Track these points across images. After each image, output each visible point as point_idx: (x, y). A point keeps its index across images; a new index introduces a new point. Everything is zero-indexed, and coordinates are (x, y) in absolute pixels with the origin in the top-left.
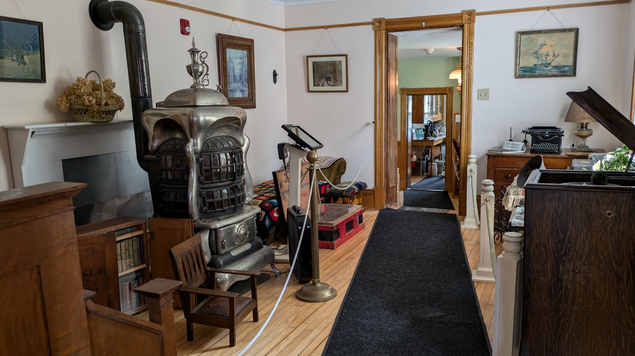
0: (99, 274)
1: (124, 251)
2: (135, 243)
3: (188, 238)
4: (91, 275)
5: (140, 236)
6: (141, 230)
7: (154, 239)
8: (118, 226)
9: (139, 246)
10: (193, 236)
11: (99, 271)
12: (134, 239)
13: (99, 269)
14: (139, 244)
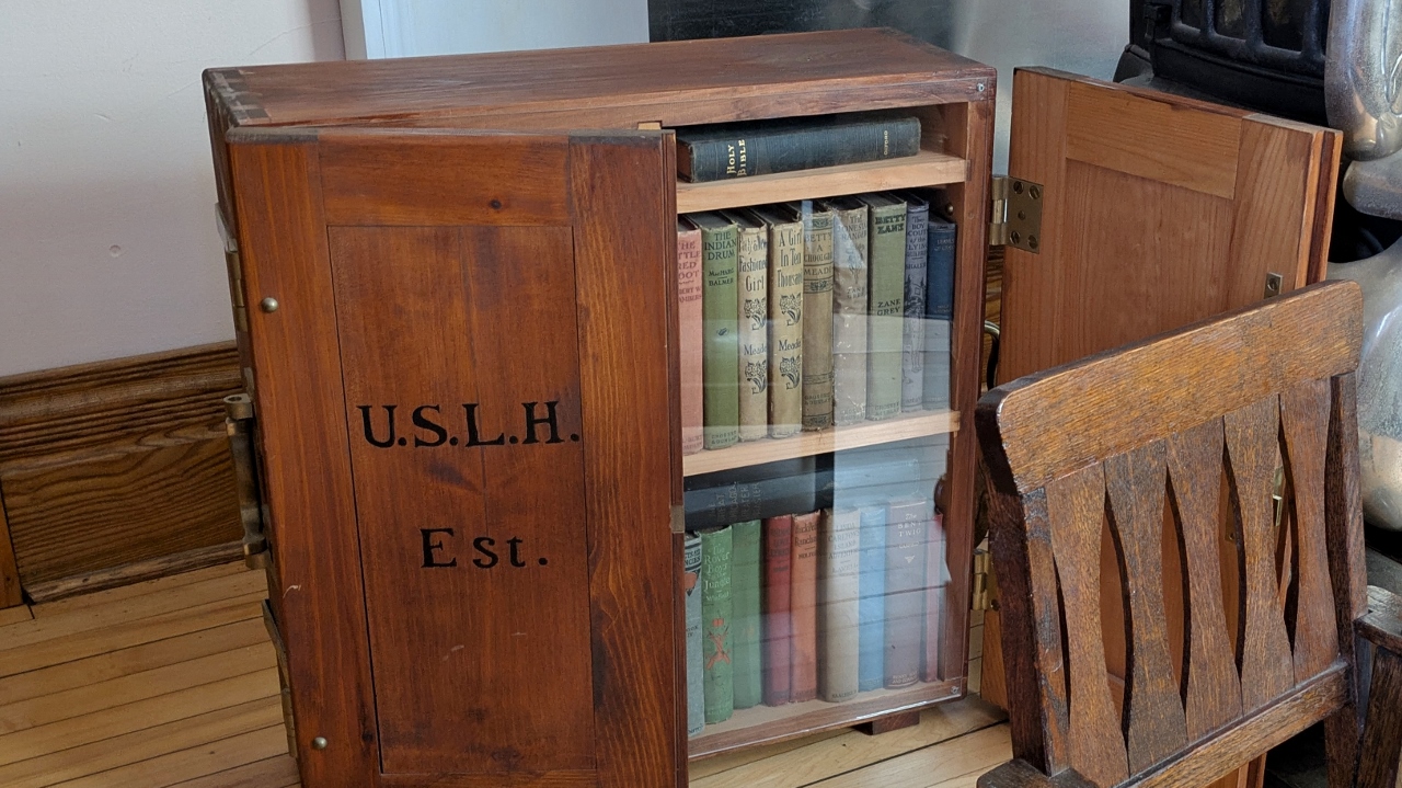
0: (531, 438)
1: (797, 288)
2: (892, 246)
3: (1273, 290)
4: (473, 441)
5: (935, 200)
6: (951, 149)
7: (1034, 245)
8: (755, 91)
9: (918, 276)
10: (1313, 279)
11: (531, 422)
12: (882, 211)
13: (530, 408)
14: (919, 261)
